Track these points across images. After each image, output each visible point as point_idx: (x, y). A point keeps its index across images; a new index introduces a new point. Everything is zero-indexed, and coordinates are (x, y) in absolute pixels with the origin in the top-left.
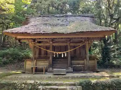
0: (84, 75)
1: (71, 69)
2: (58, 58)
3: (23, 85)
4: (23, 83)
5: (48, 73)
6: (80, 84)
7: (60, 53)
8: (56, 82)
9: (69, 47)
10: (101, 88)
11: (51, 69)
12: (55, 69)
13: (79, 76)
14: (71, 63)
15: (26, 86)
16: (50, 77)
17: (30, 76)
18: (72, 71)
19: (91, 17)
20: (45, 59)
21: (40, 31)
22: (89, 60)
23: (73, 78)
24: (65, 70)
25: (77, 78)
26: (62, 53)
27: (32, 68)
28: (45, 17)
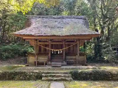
0: (74, 67)
1: (65, 63)
2: (55, 54)
3: (31, 73)
4: (31, 72)
5: (47, 66)
6: (71, 73)
7: (57, 50)
8: (54, 71)
9: (64, 46)
10: (85, 75)
11: (49, 63)
12: (53, 63)
13: (71, 68)
14: (65, 58)
15: (33, 74)
16: (50, 68)
17: (34, 68)
18: (66, 64)
19: (84, 19)
20: (44, 55)
21: (41, 33)
22: (80, 56)
23: (66, 69)
24: (61, 63)
25: (69, 69)
26: (59, 50)
27: (35, 62)
28: (44, 18)
